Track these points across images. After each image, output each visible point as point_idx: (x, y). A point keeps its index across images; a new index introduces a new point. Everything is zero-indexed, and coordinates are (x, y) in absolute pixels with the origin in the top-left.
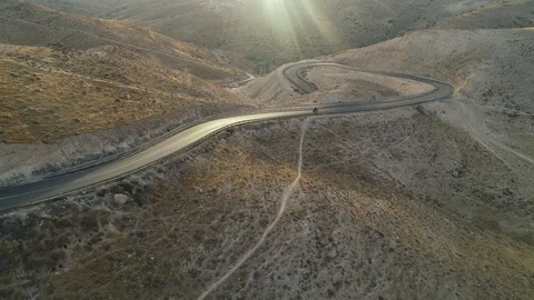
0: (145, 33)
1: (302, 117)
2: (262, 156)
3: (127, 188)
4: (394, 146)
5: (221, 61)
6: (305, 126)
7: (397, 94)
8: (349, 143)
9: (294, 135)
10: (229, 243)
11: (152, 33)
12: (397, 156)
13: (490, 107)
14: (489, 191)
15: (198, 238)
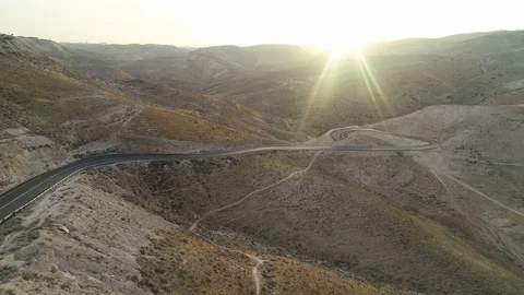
0: (233, 105)
1: (316, 151)
2: (288, 162)
3: (231, 159)
4: (368, 169)
5: (289, 127)
6: (317, 154)
7: (392, 145)
8: (342, 165)
9: (309, 158)
10: (265, 181)
11: (238, 105)
12: (369, 174)
13: (457, 156)
14: (420, 194)
15: (254, 177)
